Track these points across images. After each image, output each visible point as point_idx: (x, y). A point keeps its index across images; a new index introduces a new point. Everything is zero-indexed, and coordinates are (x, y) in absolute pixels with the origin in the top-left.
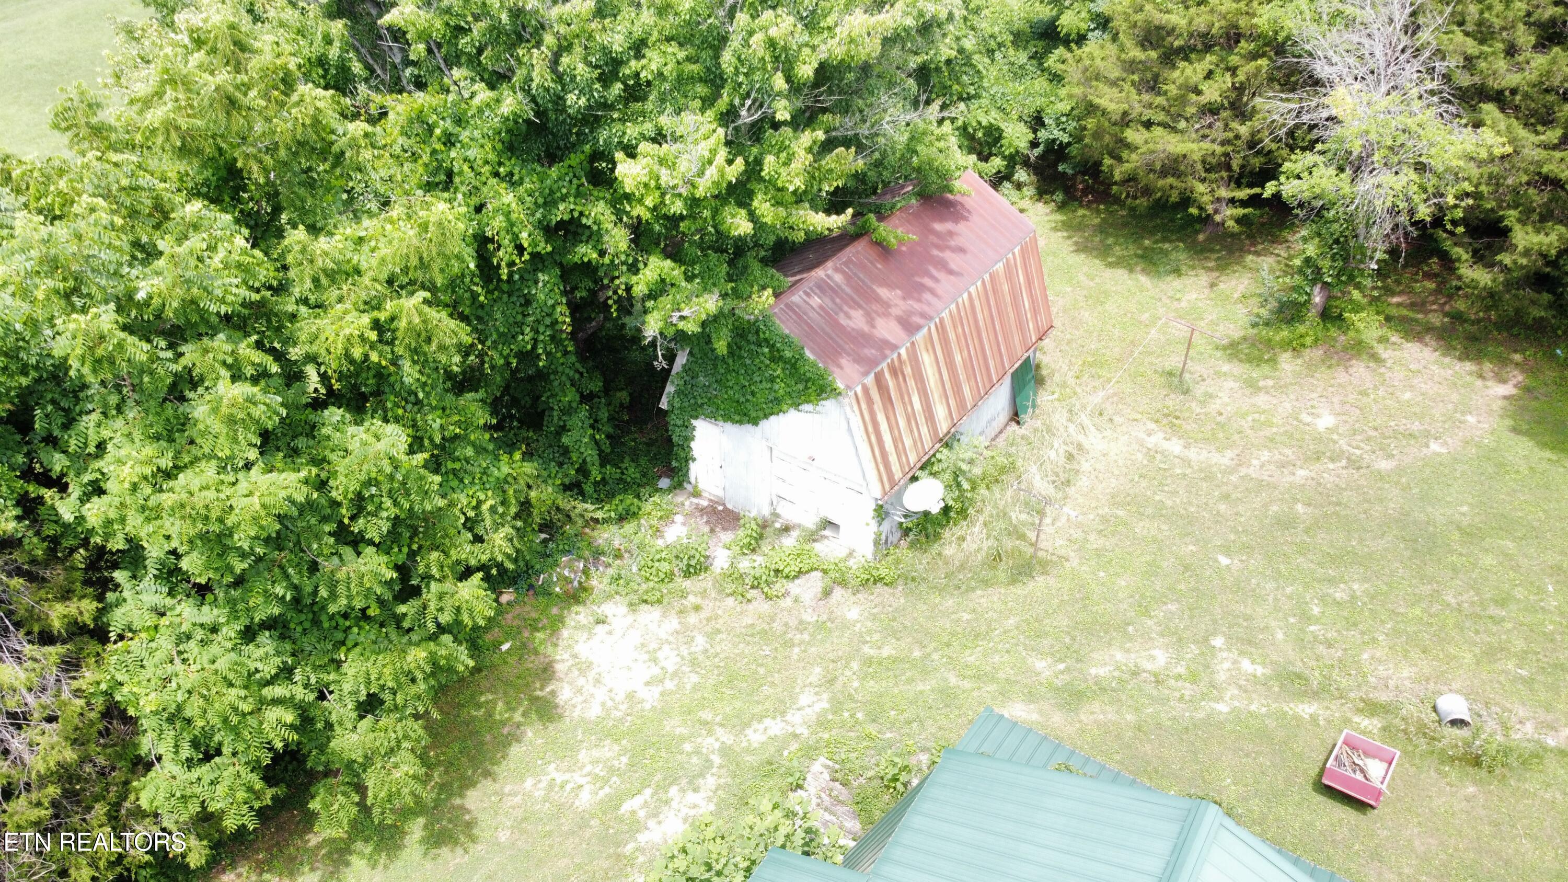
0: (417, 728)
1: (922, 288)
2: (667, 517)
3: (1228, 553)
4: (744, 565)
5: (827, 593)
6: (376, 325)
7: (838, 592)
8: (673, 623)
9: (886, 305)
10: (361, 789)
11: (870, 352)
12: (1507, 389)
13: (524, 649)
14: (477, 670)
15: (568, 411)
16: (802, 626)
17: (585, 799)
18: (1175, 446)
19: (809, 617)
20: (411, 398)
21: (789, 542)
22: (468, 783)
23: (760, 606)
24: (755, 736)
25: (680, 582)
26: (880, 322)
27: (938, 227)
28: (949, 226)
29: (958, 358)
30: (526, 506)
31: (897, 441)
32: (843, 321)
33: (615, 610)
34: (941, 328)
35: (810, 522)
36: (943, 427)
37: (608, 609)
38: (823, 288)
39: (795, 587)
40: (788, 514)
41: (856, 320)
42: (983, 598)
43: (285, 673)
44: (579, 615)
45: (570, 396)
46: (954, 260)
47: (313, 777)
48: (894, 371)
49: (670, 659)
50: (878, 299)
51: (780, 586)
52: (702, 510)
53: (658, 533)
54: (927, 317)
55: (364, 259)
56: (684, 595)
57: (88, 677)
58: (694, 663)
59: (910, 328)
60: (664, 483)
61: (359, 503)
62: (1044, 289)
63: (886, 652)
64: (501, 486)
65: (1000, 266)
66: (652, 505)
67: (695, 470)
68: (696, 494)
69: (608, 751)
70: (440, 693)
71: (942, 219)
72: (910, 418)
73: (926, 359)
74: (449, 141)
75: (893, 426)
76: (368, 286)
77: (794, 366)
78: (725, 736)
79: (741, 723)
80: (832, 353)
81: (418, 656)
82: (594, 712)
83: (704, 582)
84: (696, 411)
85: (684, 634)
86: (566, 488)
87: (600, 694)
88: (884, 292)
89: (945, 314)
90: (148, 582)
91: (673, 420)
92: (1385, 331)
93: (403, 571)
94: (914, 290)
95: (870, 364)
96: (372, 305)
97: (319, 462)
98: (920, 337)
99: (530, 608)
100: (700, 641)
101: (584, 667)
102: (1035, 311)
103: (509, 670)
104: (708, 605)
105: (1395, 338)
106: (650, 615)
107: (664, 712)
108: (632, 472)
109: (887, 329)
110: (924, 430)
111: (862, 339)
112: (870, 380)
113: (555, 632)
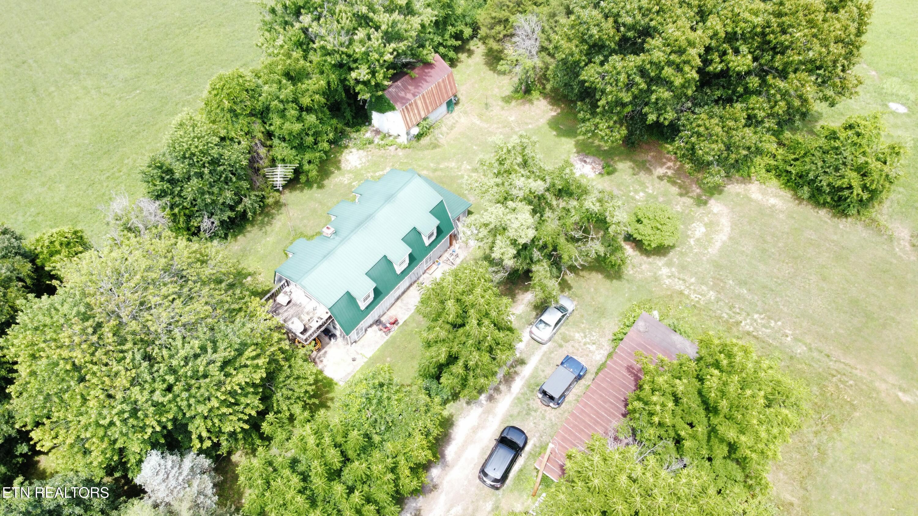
0: (317, 168)
1: (420, 86)
2: (367, 131)
3: (476, 146)
4: (380, 142)
5: (396, 149)
6: (312, 100)
7: (399, 149)
8: (365, 153)
9: (410, 90)
10: (308, 176)
11: (404, 101)
12: (554, 114)
13: (335, 157)
14: (327, 160)
15: (345, 109)
16: (390, 155)
17: (346, 182)
18: (478, 122)
19: (392, 154)
20: (316, 110)
21: (391, 138)
22: (324, 180)
23: (383, 151)
24: (377, 174)
25: (367, 145)
26: (408, 94)
27: (426, 71)
28: (430, 70)
29: (428, 101)
30: (336, 128)
31: (411, 119)
32: (400, 94)
33: (354, 150)
34: (423, 96)
35: (396, 134)
36: (423, 116)
37: (353, 150)
38: (397, 87)
39: (391, 148)
40: (391, 133)
41: (402, 94)
42: (426, 152)
43: (297, 155)
44: (346, 151)
45: (346, 105)
46: (428, 78)
47: (300, 173)
48: (410, 105)
49: (364, 160)
50: (408, 89)
51: (387, 147)
52: (374, 131)
53: (364, 135)
54: (419, 93)
55: (310, 88)
56: (368, 148)
57: (271, 153)
58: (368, 161)
59: (414, 95)
60: (367, 124)
61: (309, 129)
62: (454, 84)
63: (405, 161)
64: (331, 126)
65: (441, 80)
66: (363, 129)
67: (373, 122)
68: (373, 127)
69: (351, 175)
70: (320, 162)
71: (428, 68)
72: (414, 114)
73: (419, 102)
74: (323, 65)
75: (409, 116)
76: (310, 93)
77: (389, 104)
78: (372, 174)
79: (375, 172)
80: (396, 101)
81: (318, 154)
82: (349, 169)
83: (372, 145)
84: (372, 109)
85: (367, 156)
86: (345, 124)
87: (350, 166)
88: (410, 87)
89: (424, 92)
90: (276, 139)
91: (368, 111)
92: (539, 96)
93: (315, 140)
94: (417, 86)
95: (404, 104)
96: (311, 96)
97: (303, 122)
98: (417, 98)
99: (337, 149)
100: (370, 157)
101: (347, 161)
102: (451, 89)
103: (333, 160)
104: (373, 150)
105: (541, 98)
106: (361, 152)
107: (361, 169)
108: (360, 121)
109: (409, 96)
110: (418, 117)
111: (403, 98)
112: (404, 107)
113: (341, 154)
